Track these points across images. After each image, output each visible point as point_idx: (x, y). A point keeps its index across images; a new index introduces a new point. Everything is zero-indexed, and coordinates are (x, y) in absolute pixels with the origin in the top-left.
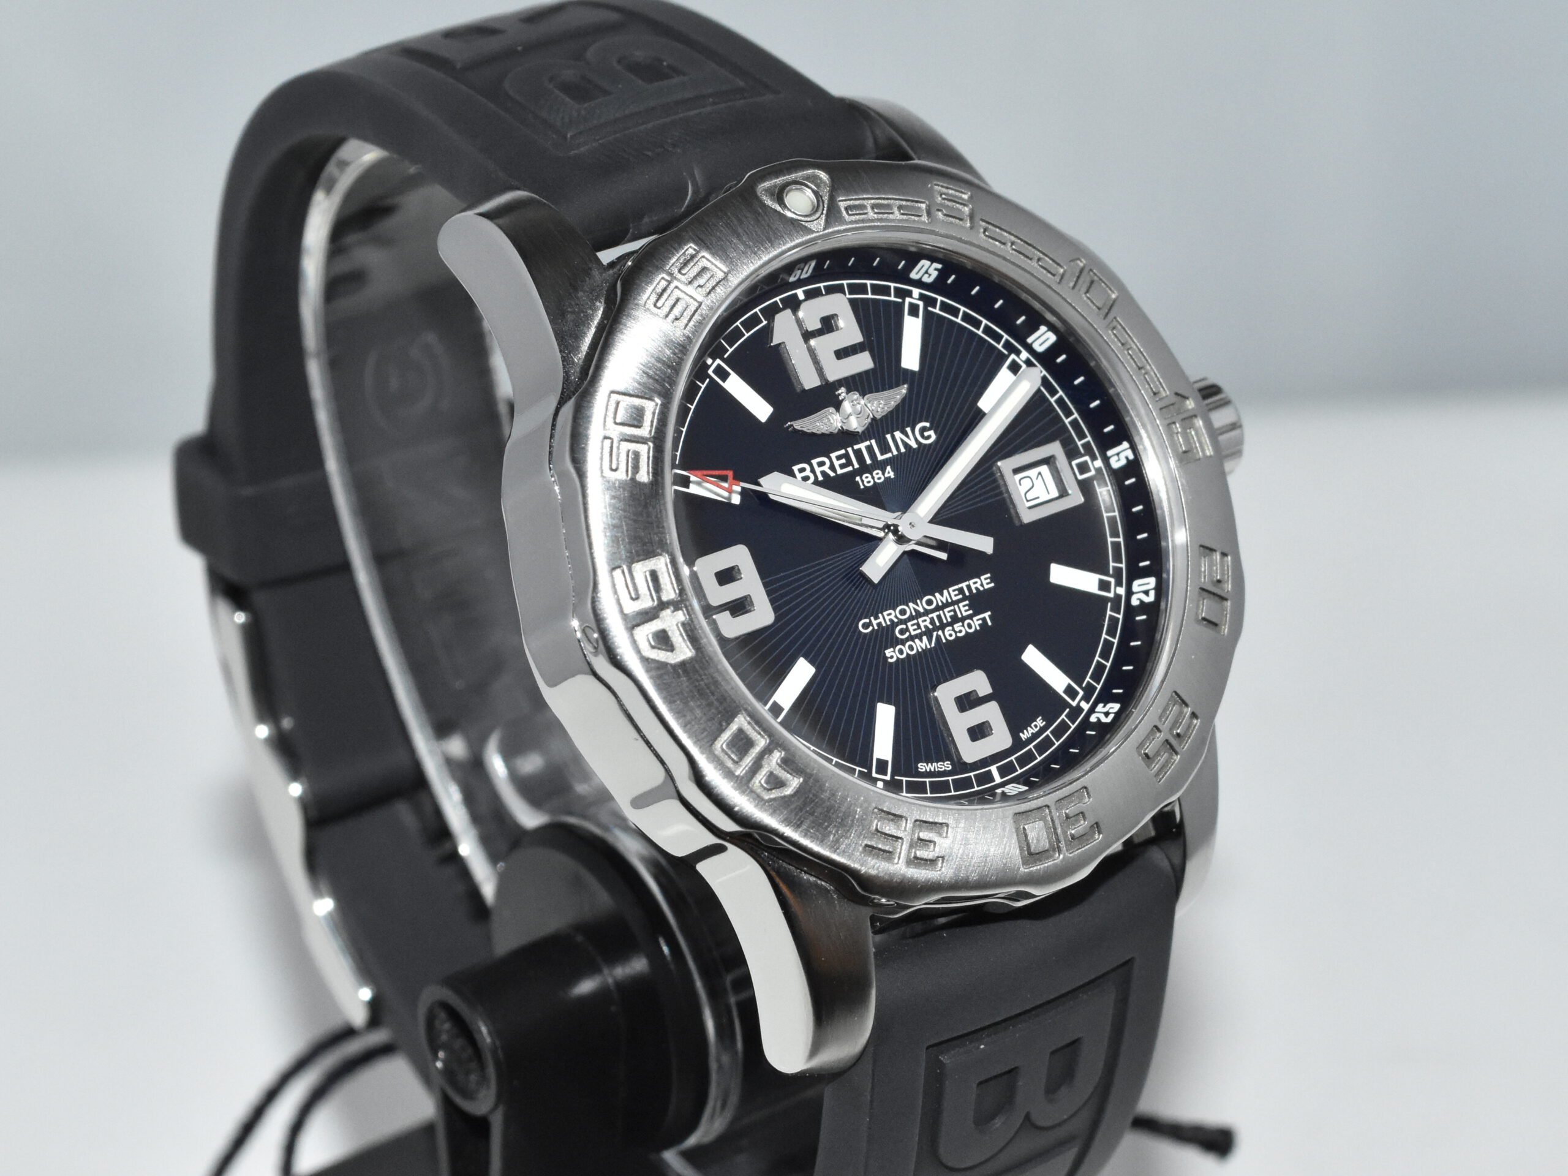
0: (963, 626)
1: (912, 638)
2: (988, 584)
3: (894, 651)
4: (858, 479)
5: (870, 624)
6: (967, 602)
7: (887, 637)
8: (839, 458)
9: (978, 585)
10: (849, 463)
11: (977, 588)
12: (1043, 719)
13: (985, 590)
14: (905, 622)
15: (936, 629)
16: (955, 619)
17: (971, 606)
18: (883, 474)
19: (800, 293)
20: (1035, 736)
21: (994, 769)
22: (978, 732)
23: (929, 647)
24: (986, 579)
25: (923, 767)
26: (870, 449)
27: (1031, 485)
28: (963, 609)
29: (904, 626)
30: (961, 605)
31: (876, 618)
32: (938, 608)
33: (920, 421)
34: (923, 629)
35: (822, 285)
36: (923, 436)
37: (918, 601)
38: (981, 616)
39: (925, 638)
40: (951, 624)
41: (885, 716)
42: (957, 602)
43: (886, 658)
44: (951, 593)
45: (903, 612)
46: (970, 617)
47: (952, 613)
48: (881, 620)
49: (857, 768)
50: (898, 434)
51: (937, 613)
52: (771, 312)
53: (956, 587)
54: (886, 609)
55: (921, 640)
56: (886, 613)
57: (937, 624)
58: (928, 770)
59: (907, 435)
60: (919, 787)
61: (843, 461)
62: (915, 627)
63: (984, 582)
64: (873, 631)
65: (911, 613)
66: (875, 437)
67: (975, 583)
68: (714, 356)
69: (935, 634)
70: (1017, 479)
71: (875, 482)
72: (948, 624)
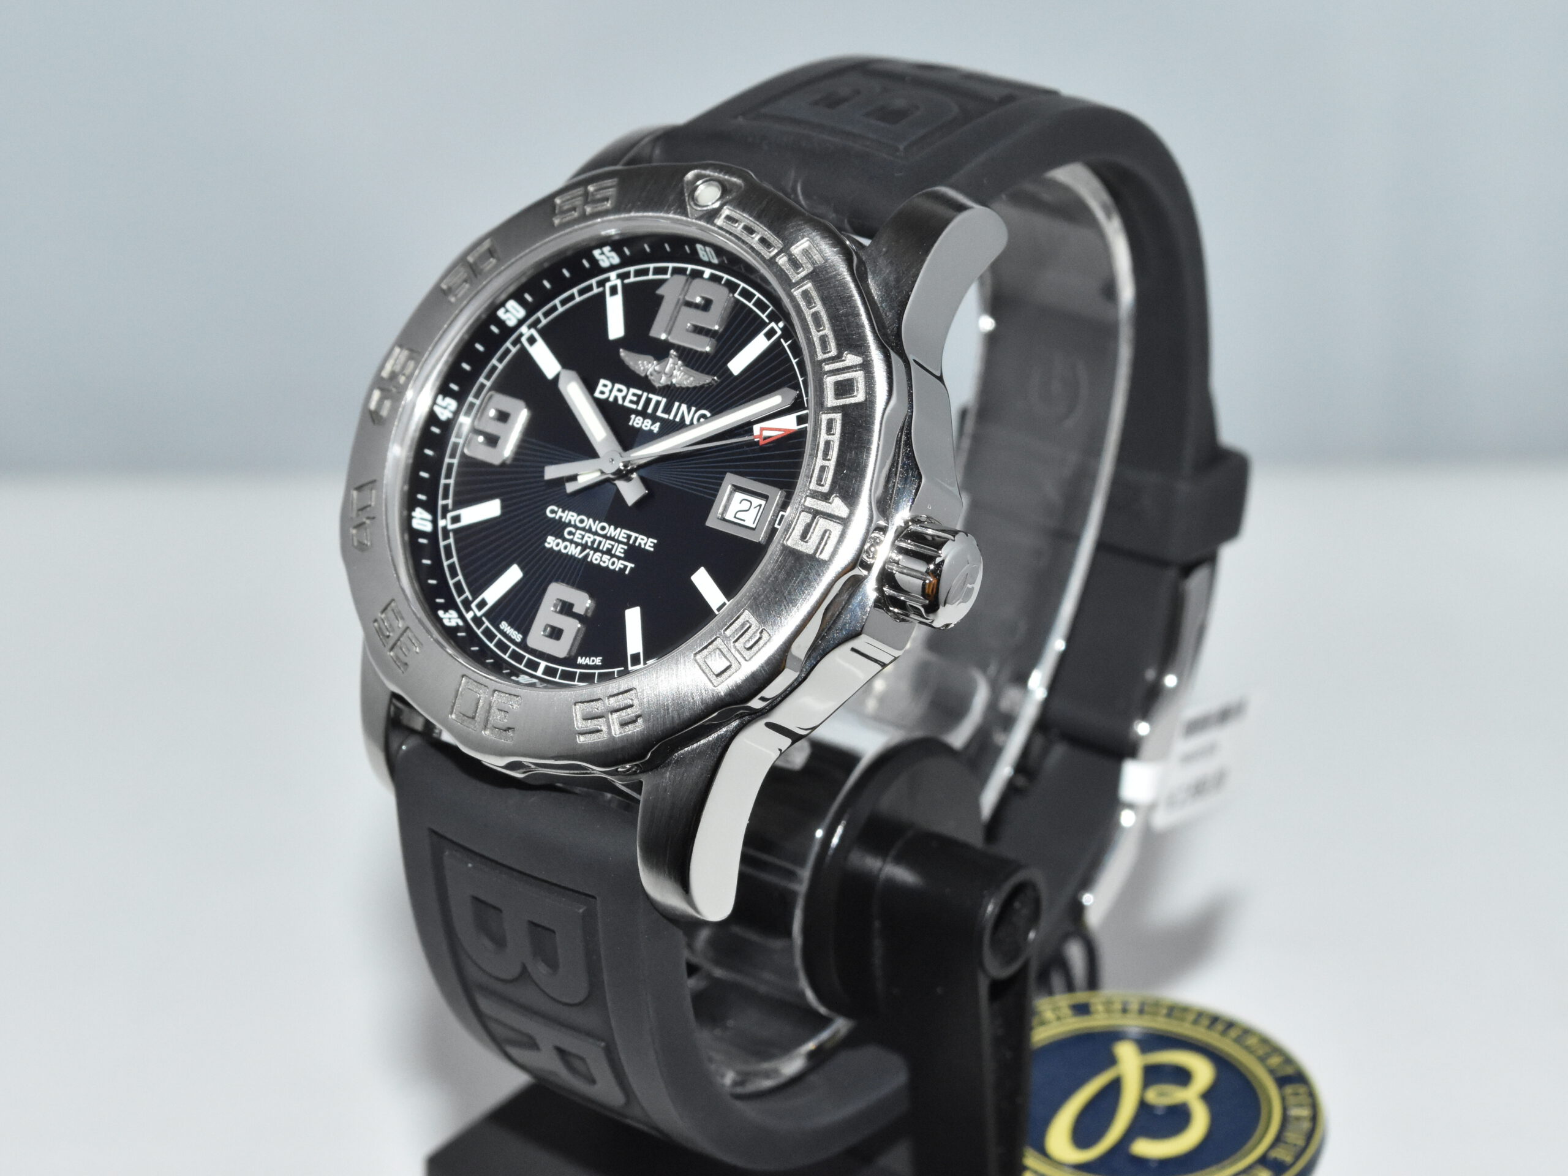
0: (610, 560)
1: (572, 541)
2: (650, 546)
3: (554, 541)
4: (633, 416)
5: (556, 512)
6: (626, 547)
7: (558, 528)
8: (634, 395)
9: (643, 543)
10: (637, 403)
11: (640, 544)
12: (602, 661)
13: (644, 550)
14: (577, 528)
15: (592, 548)
16: (609, 552)
17: (626, 552)
18: (652, 425)
19: (708, 272)
20: (587, 667)
21: (543, 664)
22: (556, 633)
23: (576, 556)
24: (652, 542)
25: (504, 626)
26: (658, 403)
27: (747, 509)
28: (619, 549)
29: (573, 530)
30: (621, 546)
31: (563, 511)
32: (605, 536)
33: (706, 409)
34: (584, 542)
35: (726, 277)
36: (698, 420)
37: (596, 522)
38: (626, 563)
39: (579, 548)
40: (603, 553)
41: (513, 575)
42: (620, 542)
43: (545, 541)
44: (621, 534)
46: (619, 558)
47: (610, 547)
48: (564, 515)
49: (468, 594)
50: (684, 407)
51: (601, 539)
52: (676, 271)
53: (628, 532)
54: (573, 511)
55: (576, 547)
56: (571, 513)
57: (595, 546)
58: (505, 630)
59: (689, 412)
60: (490, 636)
61: (635, 399)
62: (580, 537)
63: (647, 543)
64: (554, 519)
65: (586, 526)
66: (667, 398)
67: (643, 539)
68: (619, 276)
69: (588, 550)
70: (738, 496)
71: (641, 427)
72: (602, 551)
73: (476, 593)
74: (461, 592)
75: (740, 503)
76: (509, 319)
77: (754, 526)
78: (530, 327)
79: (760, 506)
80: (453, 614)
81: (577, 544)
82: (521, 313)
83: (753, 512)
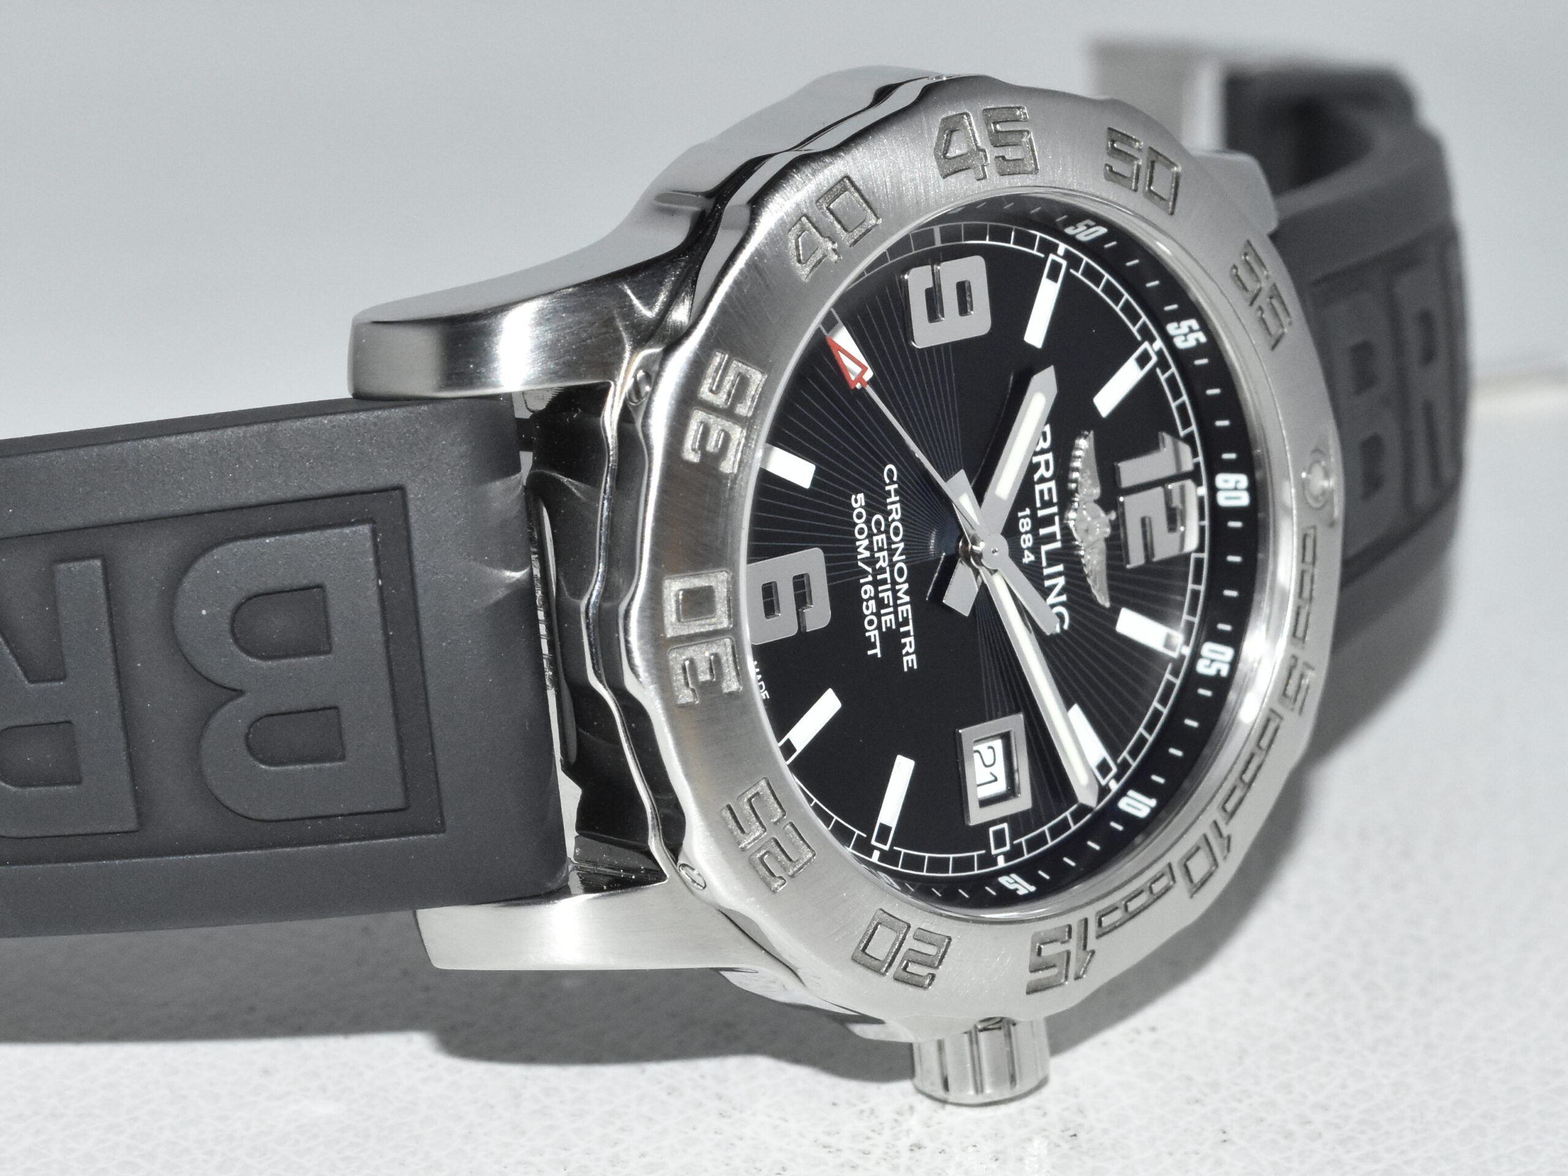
0: (872, 613)
1: (870, 536)
2: (908, 663)
3: (861, 506)
4: (1028, 511)
5: (892, 482)
6: (894, 626)
7: (876, 501)
8: (1050, 492)
9: (907, 649)
10: (1044, 504)
11: (905, 645)
13: (901, 656)
14: (887, 532)
15: (875, 573)
16: (880, 604)
17: (889, 629)
18: (1028, 549)
19: (1203, 491)
23: (859, 557)
24: (913, 661)
26: (1053, 537)
28: (888, 618)
29: (883, 529)
30: (892, 616)
31: (896, 492)
32: (893, 583)
33: (1071, 618)
34: (876, 555)
37: (903, 557)
38: (878, 643)
39: (867, 554)
40: (876, 597)
41: (802, 473)
42: (896, 613)
43: (857, 492)
44: (906, 610)
45: (896, 531)
46: (879, 627)
47: (886, 601)
48: (893, 498)
50: (1062, 582)
51: (889, 580)
52: (1190, 442)
53: (910, 617)
54: (902, 509)
55: (866, 548)
56: (899, 507)
57: (879, 577)
59: (1060, 594)
61: (1046, 497)
62: (880, 544)
63: (910, 660)
64: (884, 484)
65: (894, 543)
66: (1062, 548)
67: (911, 646)
68: (1162, 358)
69: (870, 570)
70: (999, 746)
71: (1021, 534)
72: (877, 592)
73: (774, 437)
78: (1068, 256)
81: (870, 547)
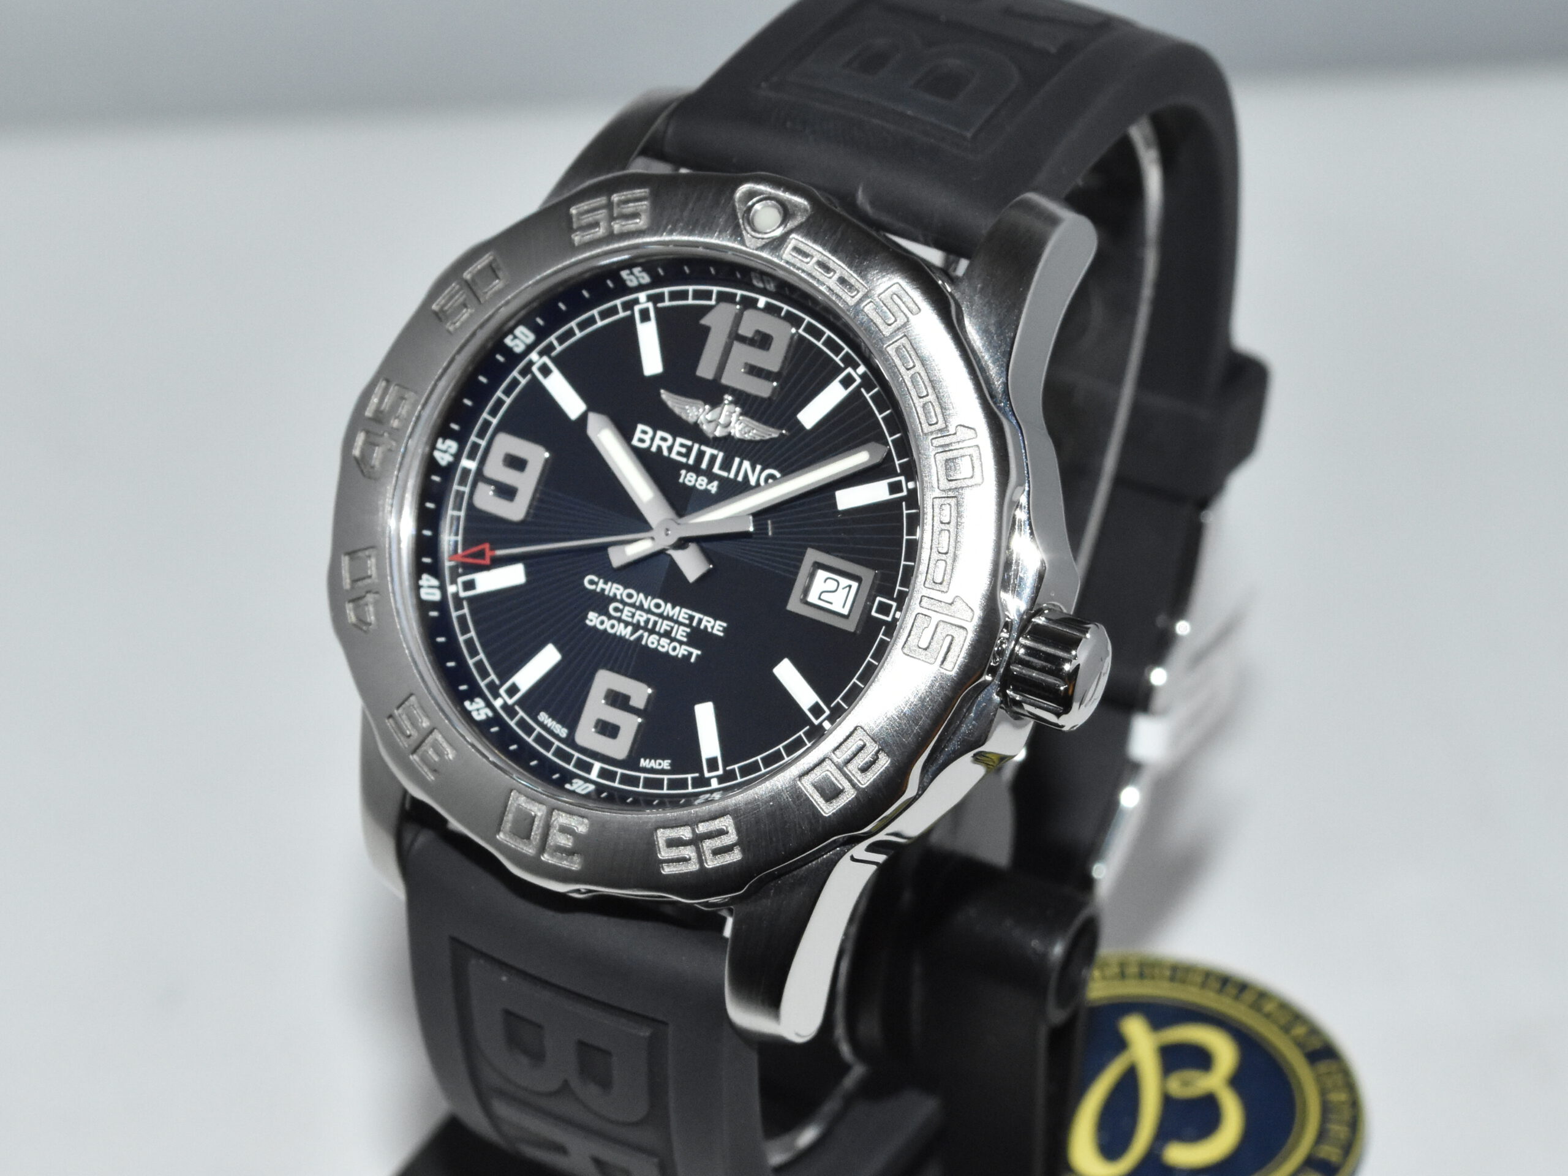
0: (669, 644)
1: (619, 620)
2: (718, 630)
3: (597, 618)
4: (683, 472)
5: (596, 584)
6: (688, 630)
7: (601, 603)
8: (682, 445)
9: (709, 626)
10: (687, 455)
11: (706, 627)
12: (671, 765)
13: (711, 634)
14: (625, 604)
15: (645, 629)
16: (667, 634)
17: (688, 635)
18: (708, 484)
19: (762, 301)
20: (652, 771)
21: (597, 766)
22: (608, 730)
23: (627, 637)
24: (720, 626)
25: (543, 717)
26: (713, 458)
27: (834, 589)
28: (680, 632)
29: (621, 606)
30: (682, 628)
31: (606, 583)
32: (661, 616)
33: (775, 468)
34: (635, 621)
35: (786, 307)
36: (766, 481)
37: (650, 598)
38: (691, 649)
39: (630, 628)
40: (661, 635)
41: (548, 658)
42: (680, 624)
43: (586, 617)
44: (681, 613)
45: (630, 596)
46: (681, 643)
47: (669, 628)
48: (607, 588)
49: (493, 676)
50: (746, 464)
51: (656, 618)
52: (723, 297)
53: (690, 612)
54: (618, 583)
55: (626, 627)
56: (615, 585)
57: (650, 626)
58: (545, 722)
59: (753, 471)
60: (529, 730)
61: (684, 450)
62: (630, 614)
63: (716, 627)
64: (594, 591)
65: (636, 602)
66: (725, 452)
67: (709, 622)
68: (650, 298)
69: (640, 632)
70: (821, 574)
71: (694, 485)
72: (658, 634)
73: (505, 676)
74: (484, 674)
75: (825, 581)
76: (517, 346)
77: (845, 611)
78: (541, 354)
79: (850, 587)
80: (479, 703)
81: (627, 624)
82: (531, 337)
83: (842, 593)
